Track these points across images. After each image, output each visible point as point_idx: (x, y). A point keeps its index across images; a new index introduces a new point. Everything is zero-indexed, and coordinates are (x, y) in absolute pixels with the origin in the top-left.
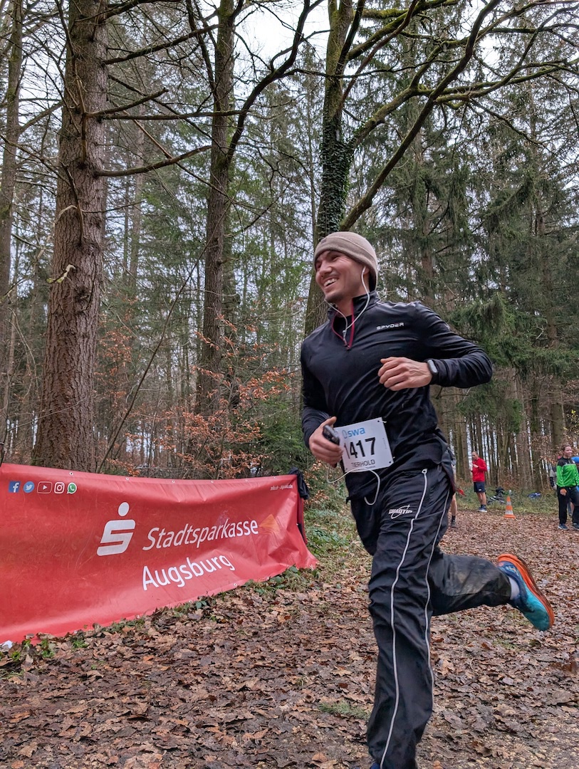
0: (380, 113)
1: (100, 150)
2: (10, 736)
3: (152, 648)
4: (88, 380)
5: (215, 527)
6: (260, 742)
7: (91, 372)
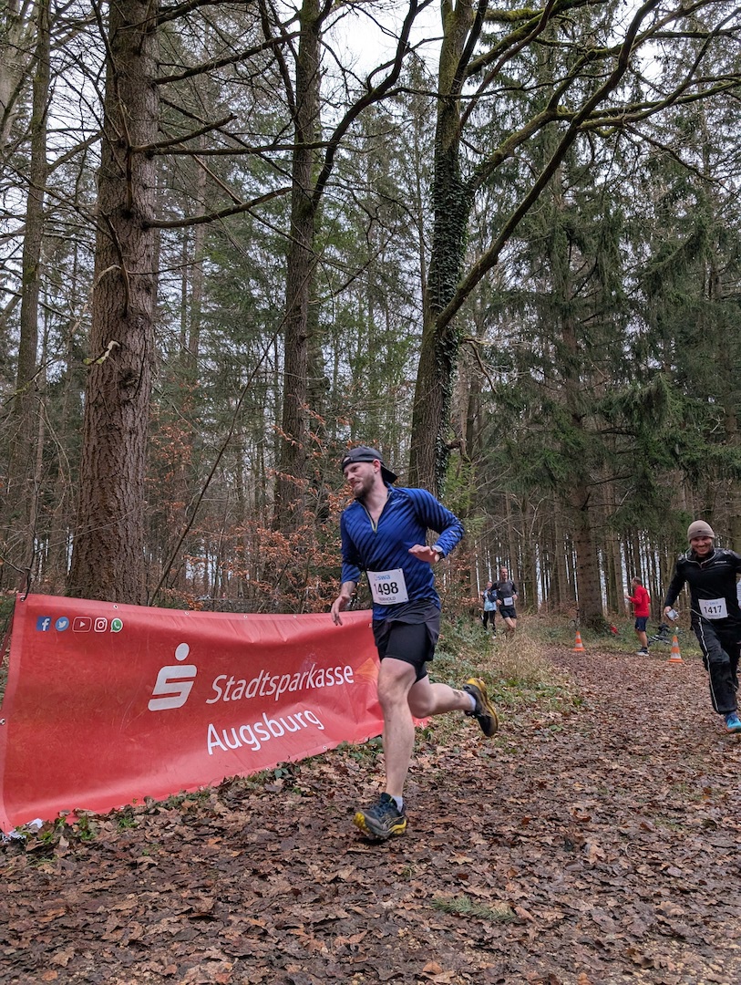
0: (509, 143)
1: (150, 193)
2: (39, 939)
3: (220, 828)
4: (137, 487)
5: (298, 675)
6: (357, 947)
7: (140, 477)
